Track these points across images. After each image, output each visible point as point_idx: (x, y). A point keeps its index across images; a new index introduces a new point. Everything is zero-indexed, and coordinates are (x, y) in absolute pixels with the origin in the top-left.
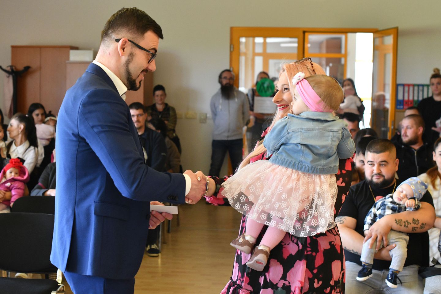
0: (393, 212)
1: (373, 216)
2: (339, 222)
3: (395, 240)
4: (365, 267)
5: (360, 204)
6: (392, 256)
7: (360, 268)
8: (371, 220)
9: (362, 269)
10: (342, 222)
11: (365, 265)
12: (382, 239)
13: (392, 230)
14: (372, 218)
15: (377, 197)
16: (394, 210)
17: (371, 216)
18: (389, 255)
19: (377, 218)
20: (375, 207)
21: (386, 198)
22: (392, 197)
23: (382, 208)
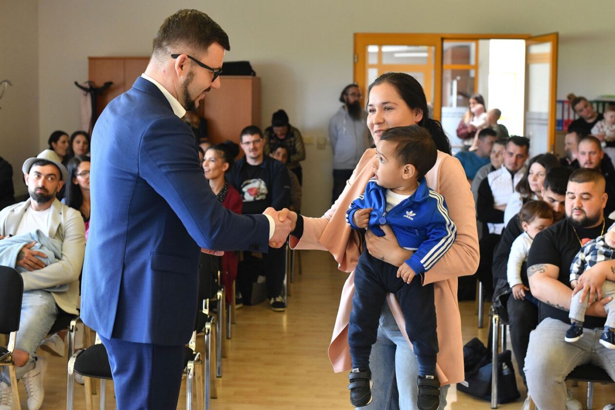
0: (607, 258)
1: (580, 262)
2: (539, 270)
3: (612, 292)
4: (575, 325)
5: (564, 248)
6: (608, 311)
7: (569, 327)
8: (578, 268)
9: (571, 328)
10: (542, 271)
11: (574, 323)
12: (596, 291)
13: (607, 279)
14: (579, 266)
15: (584, 240)
16: (607, 255)
17: (577, 263)
18: (604, 309)
19: (586, 266)
20: (583, 251)
21: (597, 241)
22: (603, 240)
23: (592, 253)
